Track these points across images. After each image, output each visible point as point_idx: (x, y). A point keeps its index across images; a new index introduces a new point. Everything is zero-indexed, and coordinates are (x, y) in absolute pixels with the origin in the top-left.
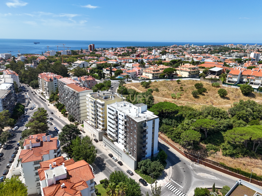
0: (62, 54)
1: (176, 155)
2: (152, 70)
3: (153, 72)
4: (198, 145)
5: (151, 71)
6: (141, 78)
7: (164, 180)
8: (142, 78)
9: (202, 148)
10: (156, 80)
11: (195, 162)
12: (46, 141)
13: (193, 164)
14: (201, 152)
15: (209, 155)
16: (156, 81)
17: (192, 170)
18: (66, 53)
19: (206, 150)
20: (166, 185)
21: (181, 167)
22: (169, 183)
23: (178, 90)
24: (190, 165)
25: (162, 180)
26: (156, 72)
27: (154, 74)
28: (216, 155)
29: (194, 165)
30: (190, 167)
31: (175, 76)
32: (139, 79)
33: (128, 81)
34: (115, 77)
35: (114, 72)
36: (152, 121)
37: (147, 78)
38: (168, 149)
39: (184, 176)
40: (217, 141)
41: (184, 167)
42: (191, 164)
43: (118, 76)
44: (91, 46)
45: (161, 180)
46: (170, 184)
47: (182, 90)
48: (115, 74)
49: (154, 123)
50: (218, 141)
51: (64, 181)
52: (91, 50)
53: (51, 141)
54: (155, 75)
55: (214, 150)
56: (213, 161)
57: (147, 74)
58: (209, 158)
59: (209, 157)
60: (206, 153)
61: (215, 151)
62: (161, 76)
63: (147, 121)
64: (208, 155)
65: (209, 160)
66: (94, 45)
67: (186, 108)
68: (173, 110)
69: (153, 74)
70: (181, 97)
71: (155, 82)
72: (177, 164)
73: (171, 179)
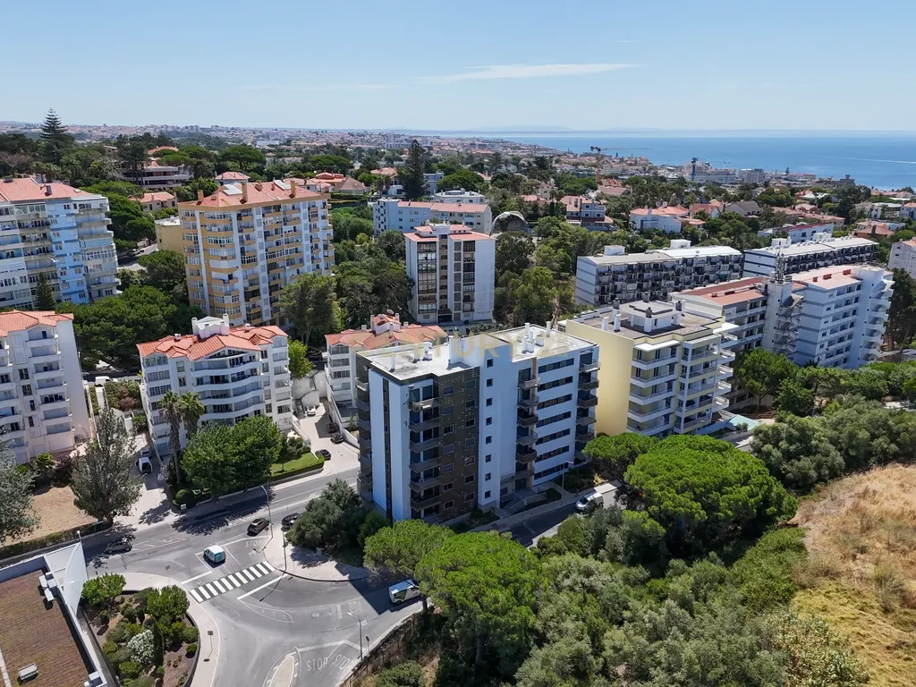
7: (288, 560)
17: (319, 642)
20: (265, 563)
21: (339, 608)
25: (291, 556)
30: (339, 640)
36: (383, 378)
39: (292, 611)
41: (341, 617)
45: (290, 553)
46: (266, 573)
49: (386, 390)
72: (361, 597)
73: (286, 575)
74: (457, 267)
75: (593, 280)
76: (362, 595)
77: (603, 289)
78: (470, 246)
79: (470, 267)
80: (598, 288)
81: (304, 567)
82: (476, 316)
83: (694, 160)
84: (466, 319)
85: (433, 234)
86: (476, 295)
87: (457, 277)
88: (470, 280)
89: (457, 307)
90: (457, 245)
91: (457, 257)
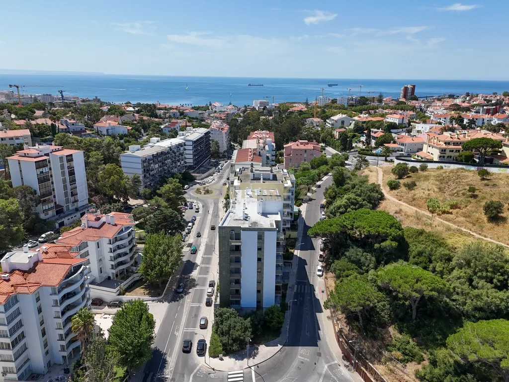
0: (338, 103)
1: (321, 333)
2: (442, 141)
3: (444, 146)
4: (379, 329)
5: (441, 143)
6: (416, 157)
7: (239, 363)
8: (418, 156)
9: (383, 339)
10: (443, 165)
11: (348, 364)
12: (110, 224)
13: (340, 364)
14: (373, 346)
15: (383, 360)
16: (442, 168)
17: (320, 375)
18: (346, 101)
19: (387, 347)
20: (229, 373)
21: (301, 357)
22: (242, 371)
23: (463, 194)
24: (327, 362)
25: (236, 360)
26: (452, 147)
27: (445, 150)
28: (398, 368)
29: (338, 368)
30: (324, 367)
31: (496, 161)
32: (412, 159)
33: (386, 160)
34: (371, 151)
35: (374, 138)
36: (257, 232)
37: (428, 159)
38: (317, 314)
39: (288, 376)
40: (434, 336)
41: (308, 360)
42: (336, 362)
43: (380, 149)
44: (406, 89)
45: (233, 360)
46: (242, 375)
47: (475, 197)
48: (376, 144)
49: (260, 238)
50: (437, 340)
51: (20, 273)
52: (405, 96)
53: (116, 225)
54: (448, 153)
55: (404, 354)
56: (381, 378)
57: (430, 150)
58: (380, 369)
59: (382, 366)
60: (381, 353)
61: (407, 357)
62: (461, 156)
63: (243, 230)
64: (380, 359)
65: (376, 373)
66: (414, 86)
67: (429, 235)
68: (373, 232)
69: (443, 151)
70: (454, 211)
71: (438, 168)
72: (300, 347)
73: (253, 368)
74: (63, 174)
75: (140, 166)
76: (298, 345)
77: (144, 170)
78: (70, 158)
79: (72, 173)
80: (143, 170)
81: (254, 358)
82: (80, 204)
83: (61, 92)
84: (74, 207)
85: (40, 154)
86: (78, 190)
87: (64, 181)
88: (73, 181)
89: (67, 201)
90: (61, 158)
91: (62, 167)
